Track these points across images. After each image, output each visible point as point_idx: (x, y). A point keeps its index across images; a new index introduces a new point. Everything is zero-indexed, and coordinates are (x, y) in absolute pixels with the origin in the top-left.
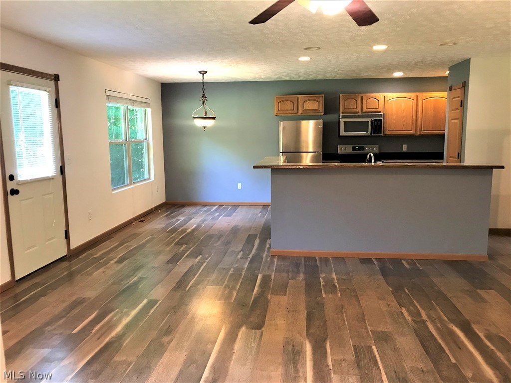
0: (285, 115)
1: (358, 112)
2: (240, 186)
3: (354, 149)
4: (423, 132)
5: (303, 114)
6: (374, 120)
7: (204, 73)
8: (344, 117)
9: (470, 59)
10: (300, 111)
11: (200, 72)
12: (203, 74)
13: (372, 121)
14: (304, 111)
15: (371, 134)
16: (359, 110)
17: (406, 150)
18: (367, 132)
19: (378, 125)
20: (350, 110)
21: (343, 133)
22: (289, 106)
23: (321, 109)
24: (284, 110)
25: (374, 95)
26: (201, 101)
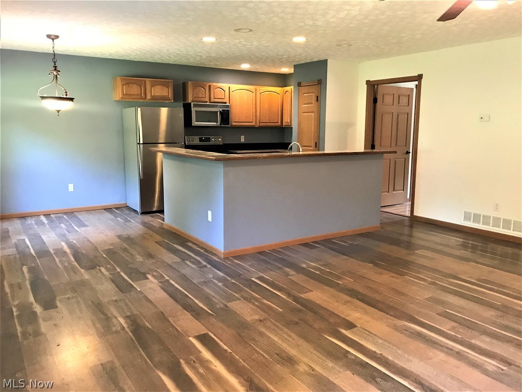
0: (131, 100)
1: (206, 102)
2: (71, 188)
3: (201, 140)
4: (261, 124)
5: (151, 101)
6: (223, 110)
7: (53, 38)
8: (195, 106)
9: (327, 60)
10: (149, 97)
11: (49, 36)
12: (53, 40)
13: (220, 111)
14: (153, 98)
15: (221, 124)
16: (207, 99)
17: (243, 141)
18: (217, 122)
19: (226, 115)
20: (200, 99)
21: (195, 123)
22: (135, 90)
23: (171, 96)
24: (129, 95)
25: (220, 85)
26: (52, 76)
